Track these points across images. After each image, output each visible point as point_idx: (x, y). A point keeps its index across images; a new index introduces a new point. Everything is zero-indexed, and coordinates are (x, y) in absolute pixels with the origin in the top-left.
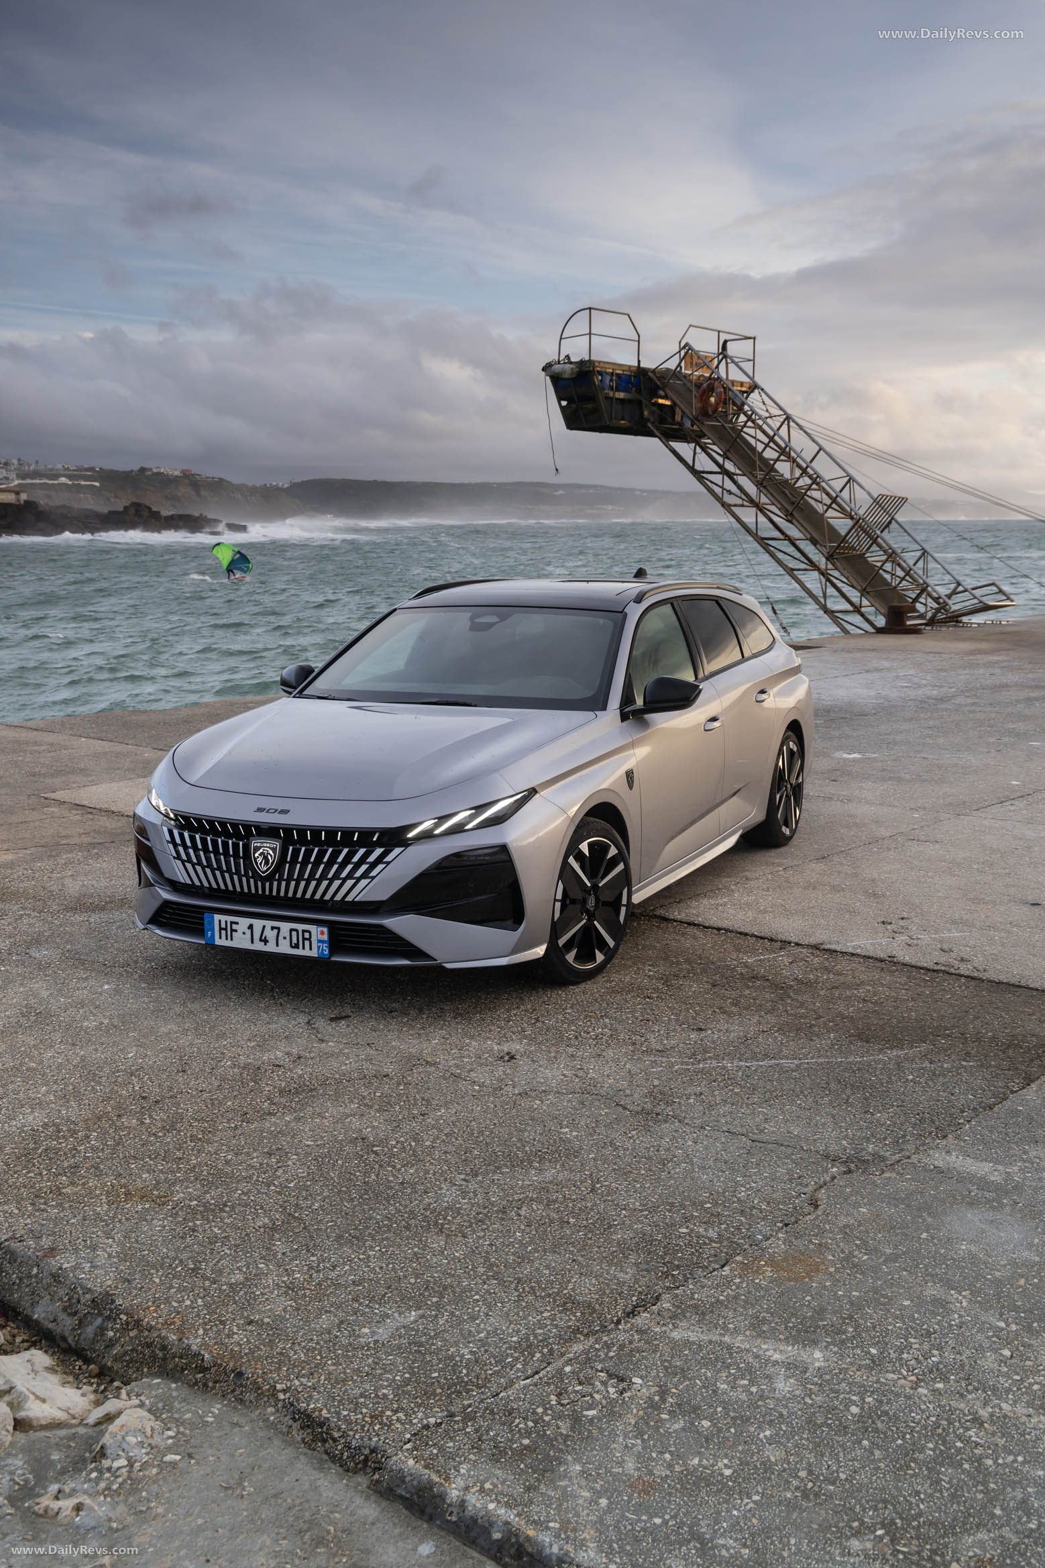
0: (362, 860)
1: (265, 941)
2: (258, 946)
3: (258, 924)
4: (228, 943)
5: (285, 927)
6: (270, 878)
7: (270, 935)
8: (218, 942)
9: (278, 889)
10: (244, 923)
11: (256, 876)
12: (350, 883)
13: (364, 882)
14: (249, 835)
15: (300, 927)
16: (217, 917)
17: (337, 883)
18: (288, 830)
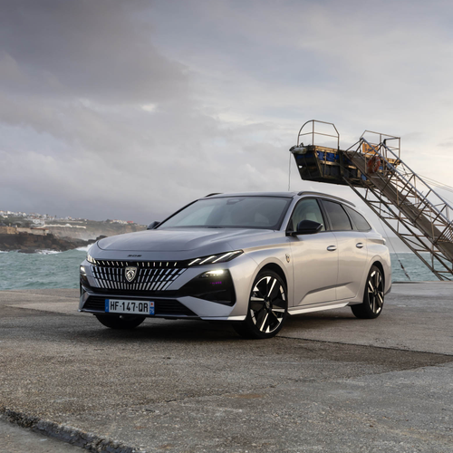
0: (169, 274)
1: (129, 309)
2: (126, 311)
3: (126, 302)
4: (114, 311)
5: (137, 302)
6: (132, 282)
7: (131, 306)
8: (110, 311)
9: (136, 287)
10: (121, 302)
11: (127, 282)
12: (164, 283)
13: (170, 282)
14: (125, 266)
15: (143, 302)
16: (110, 300)
17: (159, 283)
18: (140, 262)
